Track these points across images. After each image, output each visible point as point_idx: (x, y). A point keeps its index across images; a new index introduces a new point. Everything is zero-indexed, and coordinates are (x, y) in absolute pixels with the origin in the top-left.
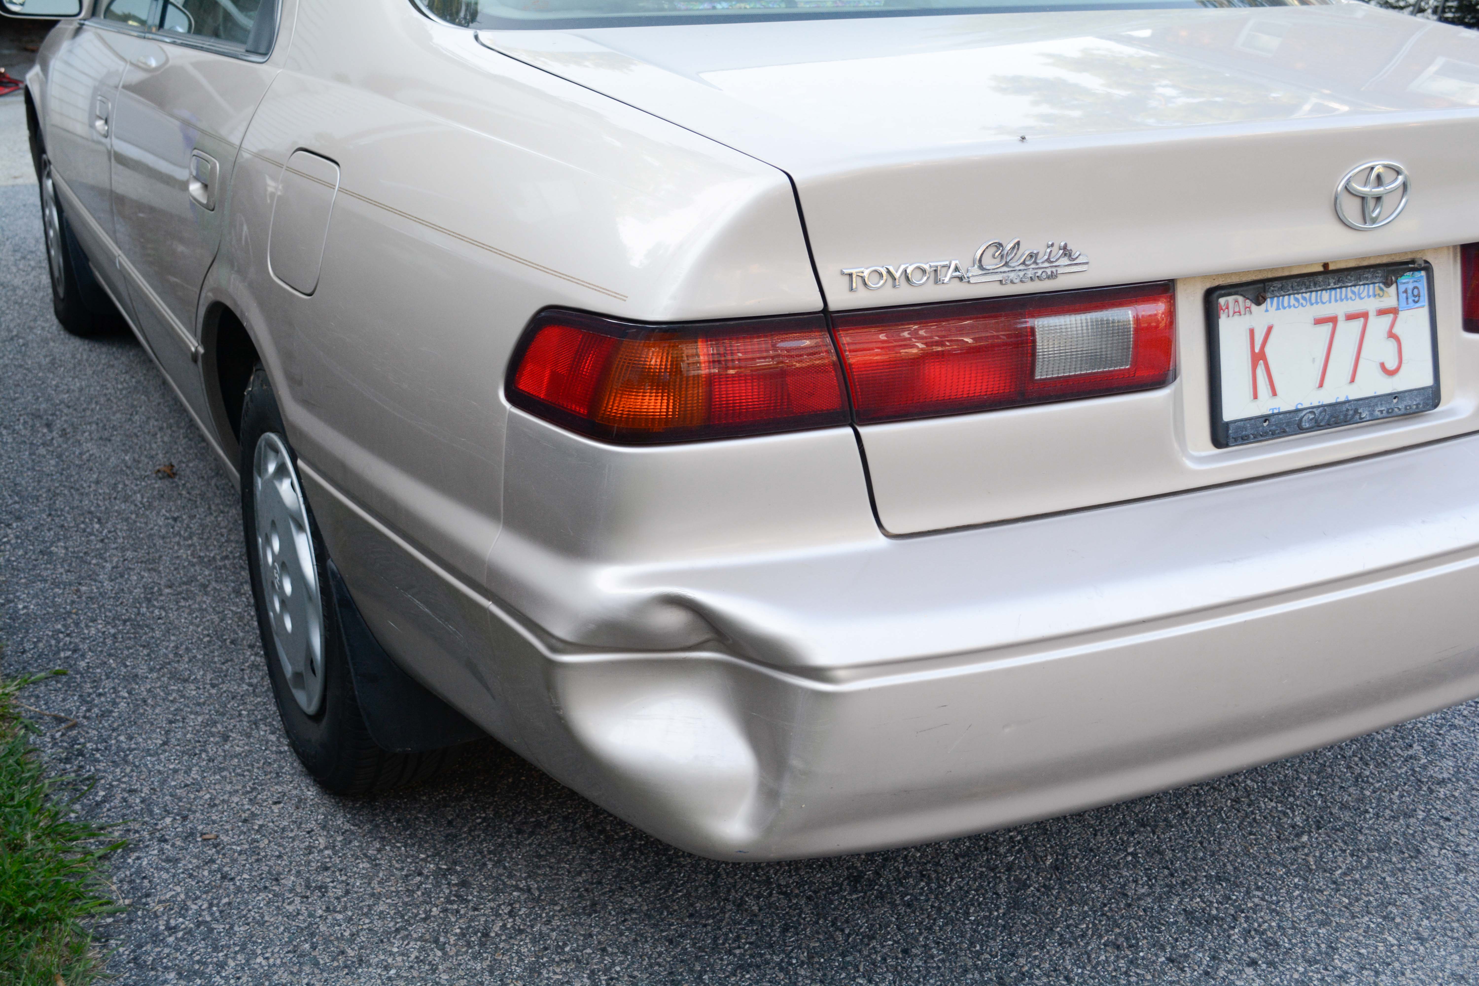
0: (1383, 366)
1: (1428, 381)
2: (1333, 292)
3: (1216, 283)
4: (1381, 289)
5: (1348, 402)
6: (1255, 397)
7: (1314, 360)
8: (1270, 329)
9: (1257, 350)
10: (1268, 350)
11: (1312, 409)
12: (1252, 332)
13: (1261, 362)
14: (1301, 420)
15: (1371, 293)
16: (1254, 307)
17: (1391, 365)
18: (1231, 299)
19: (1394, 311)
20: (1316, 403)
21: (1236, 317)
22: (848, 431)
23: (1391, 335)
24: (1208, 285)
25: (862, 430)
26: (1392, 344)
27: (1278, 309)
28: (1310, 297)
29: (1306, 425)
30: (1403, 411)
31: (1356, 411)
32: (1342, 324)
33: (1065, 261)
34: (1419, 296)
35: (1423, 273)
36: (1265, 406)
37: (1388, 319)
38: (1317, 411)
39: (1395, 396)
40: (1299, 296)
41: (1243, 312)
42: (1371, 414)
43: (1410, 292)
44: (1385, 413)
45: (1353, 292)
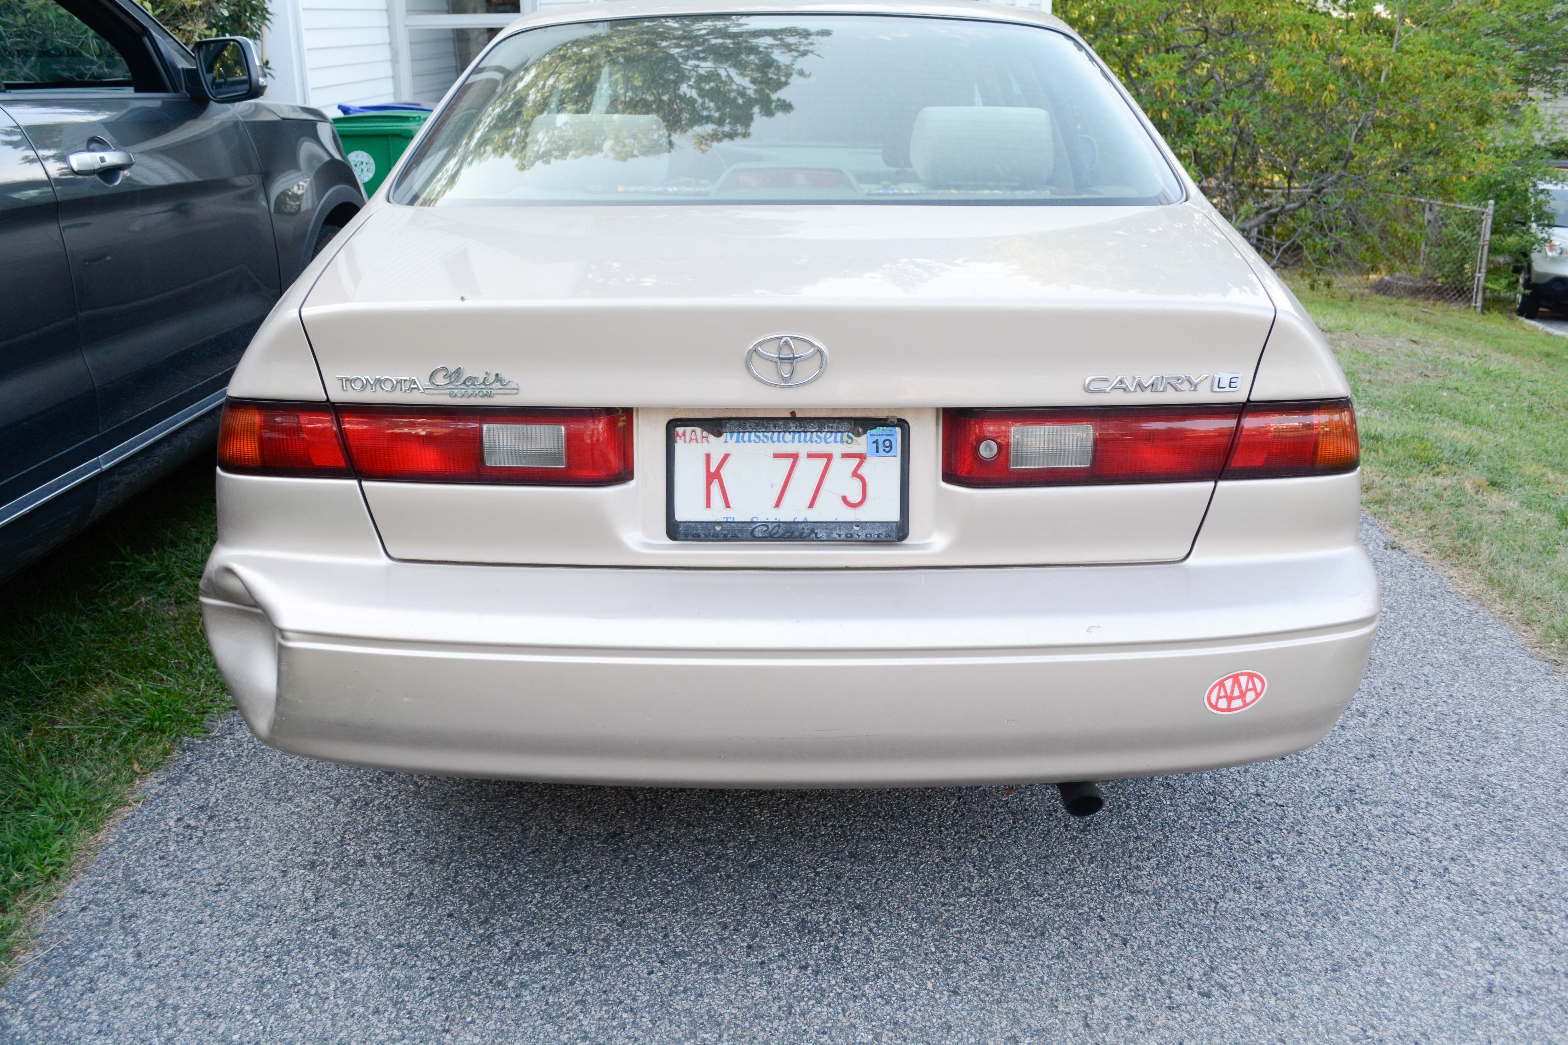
0: (844, 499)
1: (894, 516)
2: (797, 435)
3: (679, 416)
4: (849, 437)
5: (805, 522)
6: (708, 505)
7: (772, 486)
8: (726, 456)
9: (712, 470)
10: (724, 472)
11: (766, 524)
12: (708, 457)
13: (716, 480)
14: (753, 531)
15: (838, 439)
16: (712, 438)
17: (855, 498)
18: (689, 430)
19: (862, 457)
20: (772, 519)
21: (694, 443)
22: (355, 482)
23: (855, 474)
24: (671, 417)
25: (364, 483)
26: (857, 483)
27: (738, 441)
28: (772, 437)
29: (757, 533)
30: (863, 537)
31: (812, 531)
32: (803, 462)
33: (497, 385)
34: (891, 446)
35: (898, 430)
36: (717, 513)
37: (855, 462)
38: (771, 527)
39: (858, 524)
40: (761, 434)
41: (699, 439)
42: (828, 536)
43: (881, 443)
44: (843, 537)
45: (818, 437)
